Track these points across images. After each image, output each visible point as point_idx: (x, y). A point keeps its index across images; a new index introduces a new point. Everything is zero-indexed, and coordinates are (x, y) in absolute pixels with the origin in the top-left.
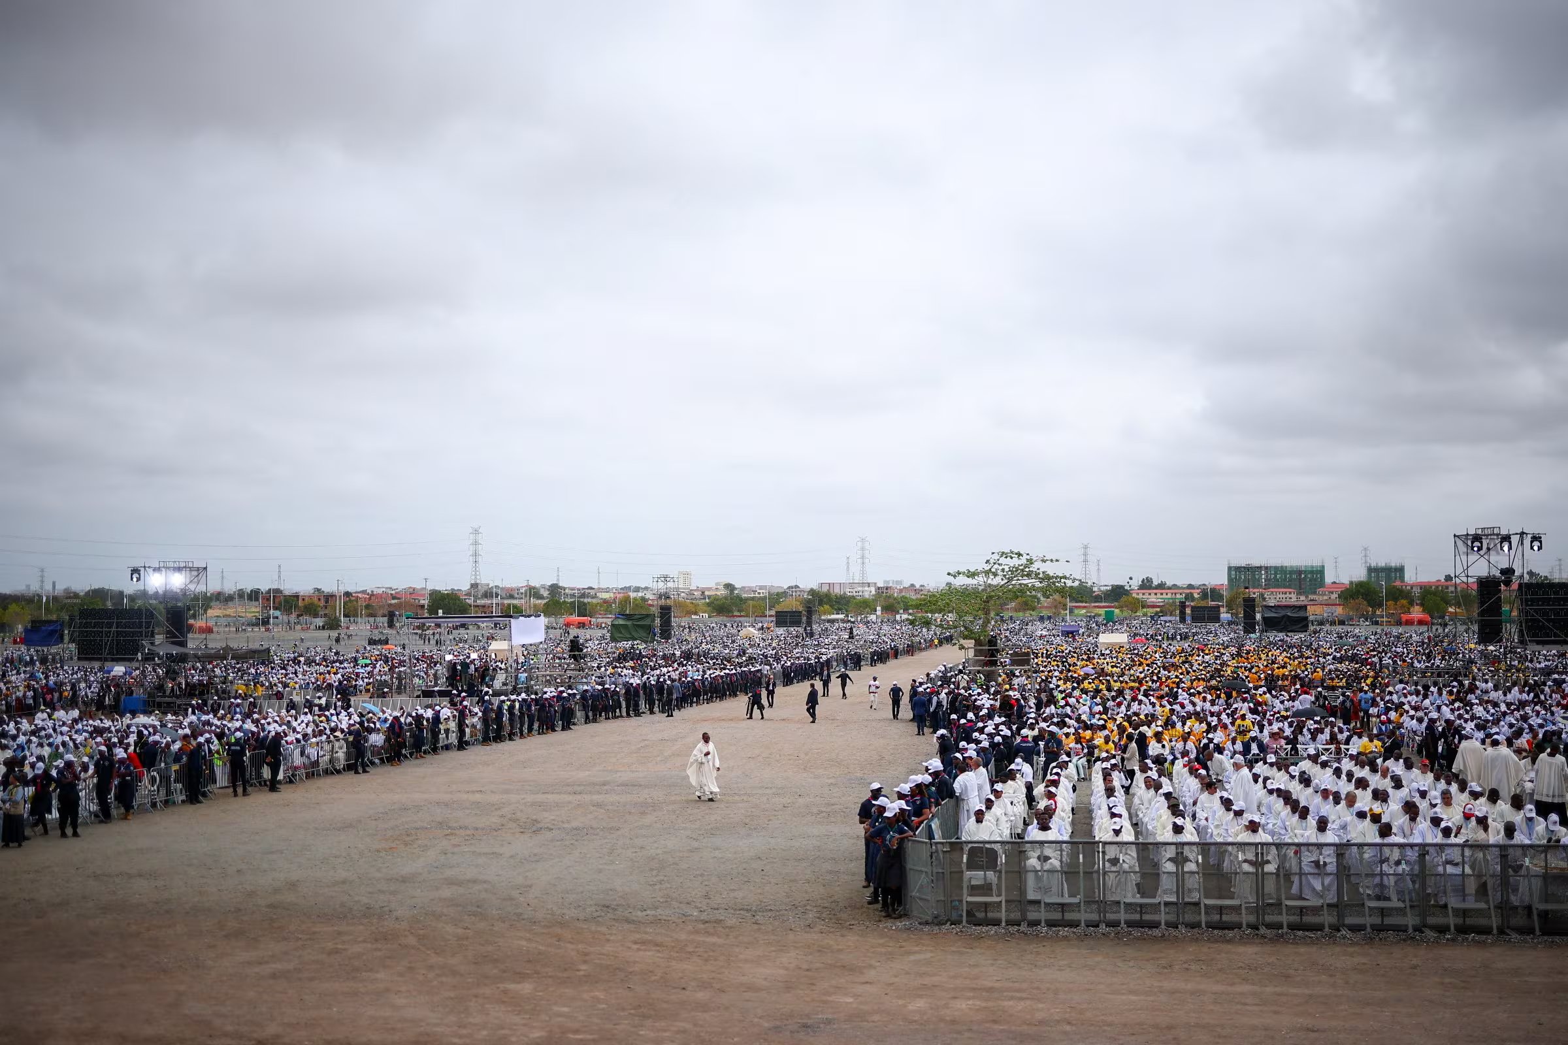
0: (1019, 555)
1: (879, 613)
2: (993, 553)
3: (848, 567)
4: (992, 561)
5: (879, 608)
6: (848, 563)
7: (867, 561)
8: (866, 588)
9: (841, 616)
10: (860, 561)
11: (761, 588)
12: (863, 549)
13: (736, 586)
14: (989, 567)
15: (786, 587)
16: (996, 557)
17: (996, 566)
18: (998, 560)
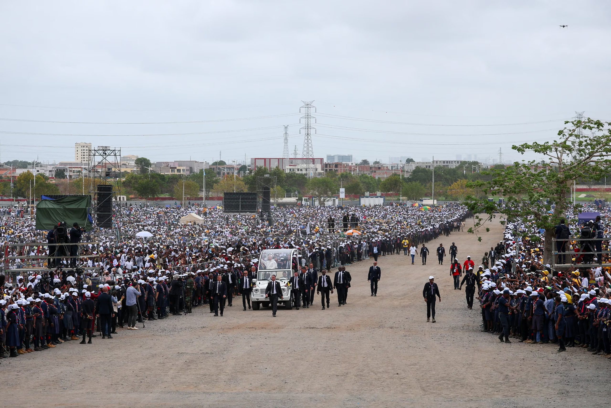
0: (599, 124)
1: (342, 195)
2: (567, 122)
3: (286, 139)
4: (566, 132)
5: (342, 190)
6: (286, 133)
7: (312, 131)
8: (312, 165)
9: (293, 200)
10: (304, 132)
11: (181, 163)
12: (308, 116)
13: (152, 162)
14: (563, 140)
15: (211, 163)
16: (570, 126)
17: (572, 138)
18: (574, 131)
